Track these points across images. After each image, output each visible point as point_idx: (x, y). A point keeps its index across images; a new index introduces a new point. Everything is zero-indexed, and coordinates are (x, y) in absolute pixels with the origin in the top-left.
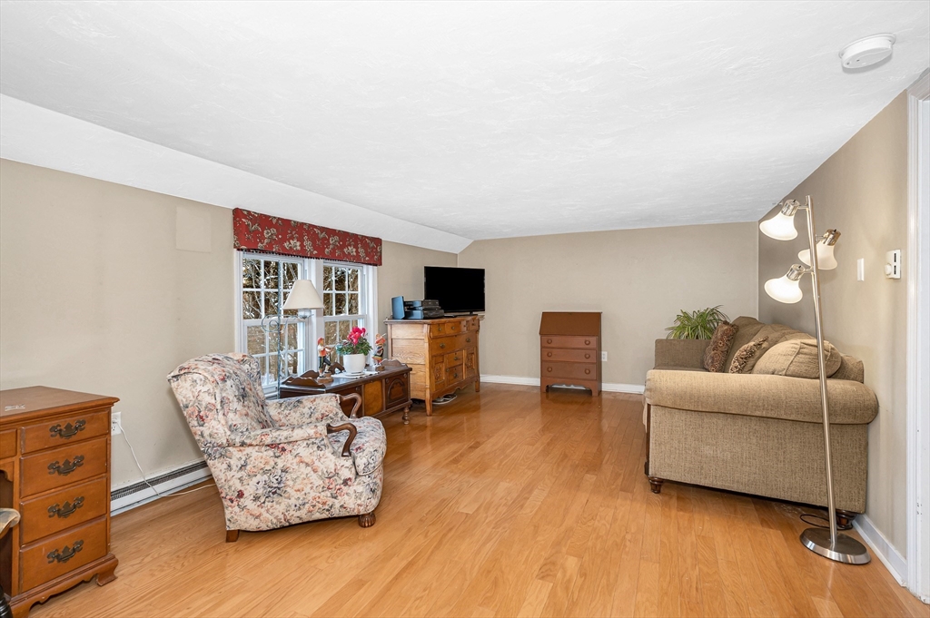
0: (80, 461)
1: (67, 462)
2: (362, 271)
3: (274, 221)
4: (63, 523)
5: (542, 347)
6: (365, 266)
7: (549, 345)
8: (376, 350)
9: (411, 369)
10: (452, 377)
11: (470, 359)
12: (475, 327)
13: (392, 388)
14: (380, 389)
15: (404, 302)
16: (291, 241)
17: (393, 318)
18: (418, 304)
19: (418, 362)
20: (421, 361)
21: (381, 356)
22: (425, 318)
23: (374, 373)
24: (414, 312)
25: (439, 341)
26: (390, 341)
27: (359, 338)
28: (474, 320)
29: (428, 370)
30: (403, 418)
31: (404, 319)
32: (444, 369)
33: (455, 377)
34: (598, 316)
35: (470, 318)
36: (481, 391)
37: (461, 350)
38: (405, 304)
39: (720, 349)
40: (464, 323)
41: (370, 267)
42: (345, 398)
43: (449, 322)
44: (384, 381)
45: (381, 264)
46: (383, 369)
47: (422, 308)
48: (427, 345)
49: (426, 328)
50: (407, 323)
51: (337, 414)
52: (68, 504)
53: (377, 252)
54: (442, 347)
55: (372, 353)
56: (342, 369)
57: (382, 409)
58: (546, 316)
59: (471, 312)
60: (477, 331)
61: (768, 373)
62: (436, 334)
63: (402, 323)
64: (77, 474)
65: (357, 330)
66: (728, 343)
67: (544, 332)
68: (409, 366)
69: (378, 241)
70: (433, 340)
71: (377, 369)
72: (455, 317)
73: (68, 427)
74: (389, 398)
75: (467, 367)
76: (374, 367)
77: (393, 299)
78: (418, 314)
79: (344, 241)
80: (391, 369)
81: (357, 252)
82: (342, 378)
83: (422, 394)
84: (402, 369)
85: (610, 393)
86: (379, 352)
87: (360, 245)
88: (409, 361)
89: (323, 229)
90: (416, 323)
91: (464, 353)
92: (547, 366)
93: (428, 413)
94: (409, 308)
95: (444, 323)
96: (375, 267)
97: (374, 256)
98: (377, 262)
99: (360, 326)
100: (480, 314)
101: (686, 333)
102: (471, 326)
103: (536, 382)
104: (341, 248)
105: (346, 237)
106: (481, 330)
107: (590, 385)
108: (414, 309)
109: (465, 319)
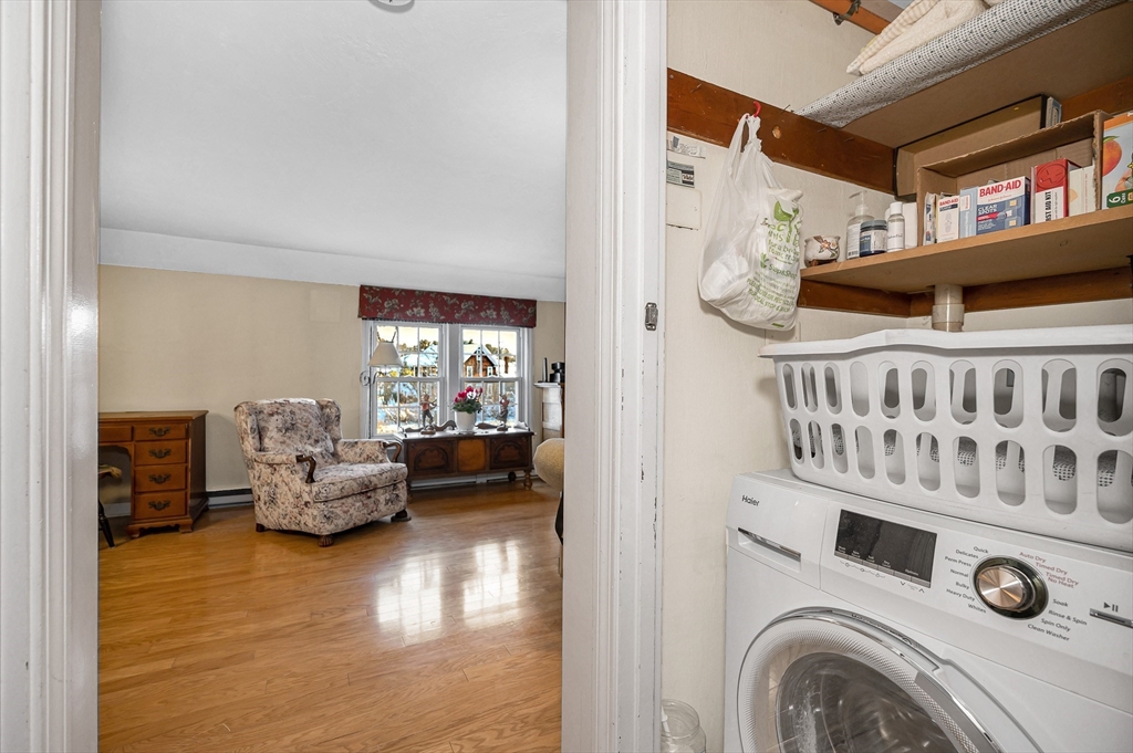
0: (168, 453)
1: (160, 451)
3: (397, 293)
4: (158, 487)
16: (415, 309)
44: (487, 440)
45: (535, 326)
52: (160, 476)
53: (527, 314)
57: (485, 468)
64: (166, 460)
69: (532, 303)
73: (160, 430)
74: (495, 459)
79: (481, 305)
81: (498, 314)
87: (502, 308)
89: (454, 296)
96: (528, 329)
98: (529, 324)
104: (477, 312)
105: (484, 301)
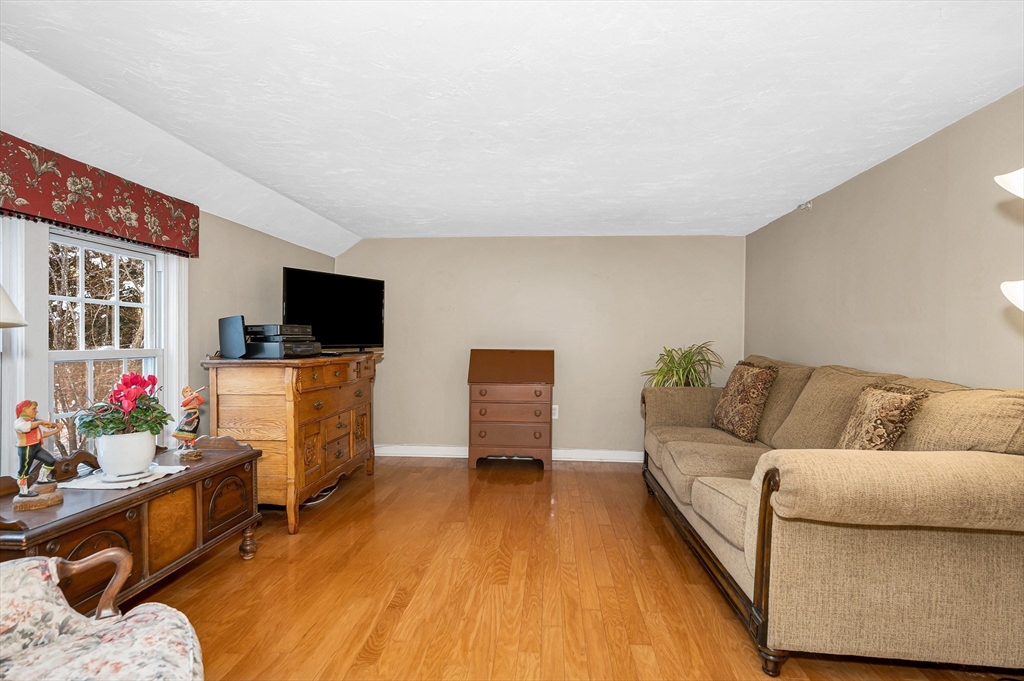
2: (154, 264)
5: (472, 402)
6: (160, 254)
7: (483, 398)
8: (183, 419)
9: (259, 453)
10: (332, 458)
11: (360, 424)
12: (368, 373)
13: (220, 495)
14: (189, 505)
15: (246, 328)
17: (222, 355)
18: (273, 331)
19: (273, 436)
20: (278, 435)
21: (194, 431)
22: (287, 357)
23: (176, 469)
24: (266, 344)
25: (312, 396)
26: (213, 400)
27: (142, 396)
28: (368, 359)
29: (291, 450)
30: (242, 549)
31: (243, 357)
32: (319, 445)
33: (338, 457)
34: (550, 355)
35: (363, 358)
36: (377, 474)
37: (348, 410)
38: (247, 330)
39: (753, 401)
40: (353, 365)
41: (173, 258)
42: (77, 566)
43: (332, 364)
44: (199, 486)
45: (197, 255)
46: (199, 458)
47: (280, 338)
48: (290, 406)
49: (290, 375)
50: (250, 365)
51: (46, 618)
53: (187, 228)
54: (318, 408)
55: (172, 426)
56: (94, 465)
57: (195, 544)
58: (477, 355)
59: (361, 348)
60: (372, 379)
61: (960, 448)
62: (308, 385)
63: (240, 366)
65: (135, 380)
66: (765, 392)
67: (473, 380)
68: (256, 447)
69: (192, 210)
70: (302, 395)
71: (183, 460)
72: (340, 355)
74: (211, 518)
75: (357, 437)
76: (178, 453)
77: (222, 322)
78: (273, 348)
79: (109, 194)
80: (217, 459)
81: (140, 220)
82: (88, 491)
83: (281, 495)
84: (241, 454)
85: (565, 463)
86: (188, 424)
87: (147, 209)
88: (254, 435)
89: (46, 155)
90: (269, 366)
91: (352, 415)
92: (477, 431)
93: (291, 528)
94: (255, 339)
95: (321, 366)
96: (184, 260)
97: (180, 235)
98: (187, 249)
99: (146, 372)
100: (376, 350)
101: (675, 378)
102: (363, 371)
103: (462, 452)
104: (101, 206)
105: (109, 186)
106: (377, 378)
107: (537, 454)
108: (267, 339)
109: (354, 358)
